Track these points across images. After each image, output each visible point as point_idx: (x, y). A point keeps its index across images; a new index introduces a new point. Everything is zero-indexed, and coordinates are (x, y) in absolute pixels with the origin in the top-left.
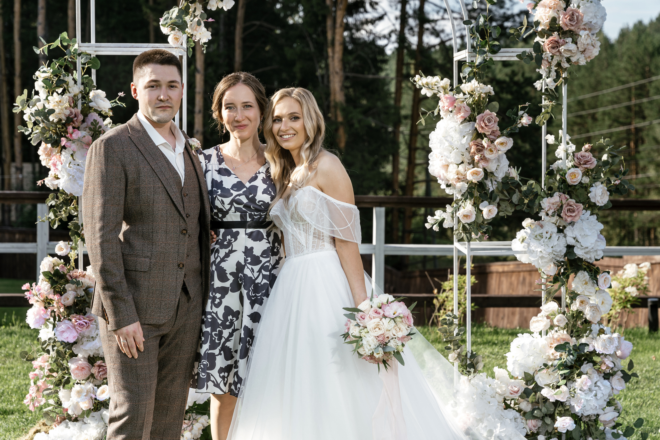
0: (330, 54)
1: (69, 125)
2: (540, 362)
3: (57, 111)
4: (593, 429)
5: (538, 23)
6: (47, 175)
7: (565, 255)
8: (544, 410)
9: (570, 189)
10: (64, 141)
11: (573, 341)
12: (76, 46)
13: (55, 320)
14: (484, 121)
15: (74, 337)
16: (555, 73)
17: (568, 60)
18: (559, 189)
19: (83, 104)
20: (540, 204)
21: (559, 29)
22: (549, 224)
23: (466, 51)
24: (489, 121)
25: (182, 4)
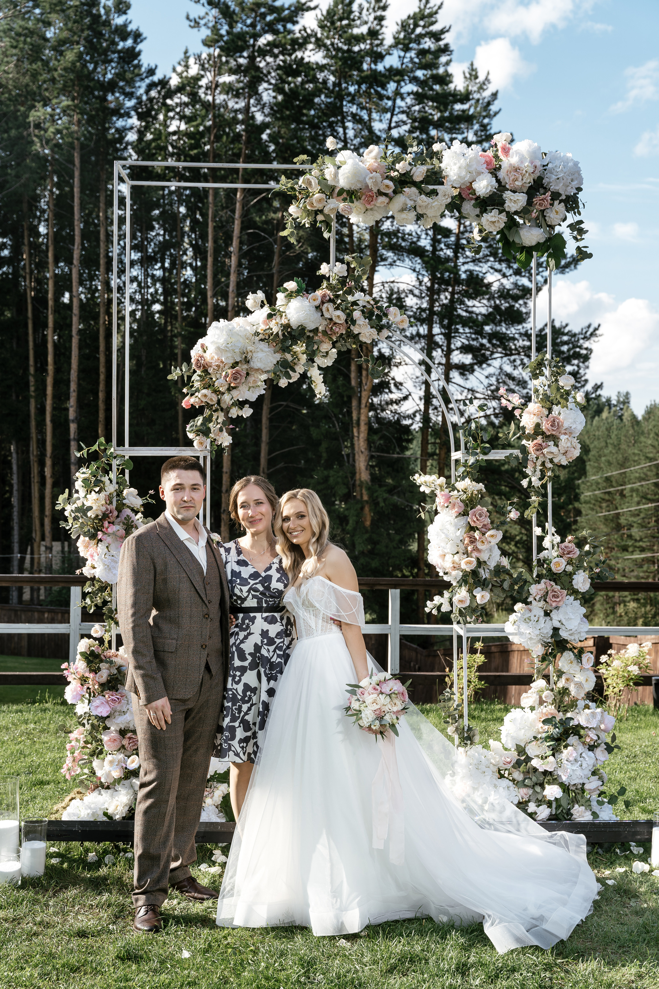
0: (356, 434)
1: (105, 520)
2: (530, 735)
3: (94, 508)
4: (579, 797)
5: (524, 428)
6: (84, 565)
7: (552, 637)
8: (534, 779)
9: (555, 576)
10: (100, 535)
11: (560, 716)
12: (112, 450)
13: (90, 696)
14: (476, 515)
15: (107, 712)
16: (540, 473)
17: (551, 461)
18: (546, 577)
19: (117, 501)
20: (529, 590)
21: (543, 433)
22: (537, 608)
23: (461, 452)
24: (481, 515)
25: (206, 413)
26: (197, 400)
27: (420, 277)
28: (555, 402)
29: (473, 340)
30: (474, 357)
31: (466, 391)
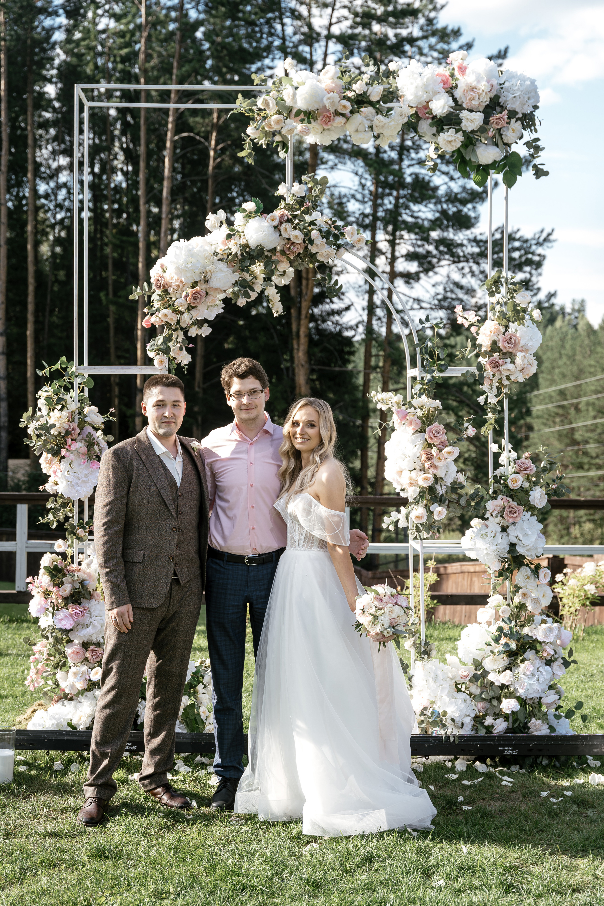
0: (295, 346)
1: (68, 437)
3: (57, 425)
4: (536, 711)
5: (480, 346)
6: (47, 481)
7: (509, 552)
8: (491, 693)
9: (512, 493)
10: (63, 452)
12: (73, 369)
13: (54, 609)
14: (433, 432)
15: (71, 625)
16: (497, 390)
17: (508, 378)
18: (503, 493)
19: (79, 419)
20: (485, 506)
21: (499, 350)
22: (494, 523)
23: (417, 369)
24: (438, 432)
25: (166, 332)
26: (157, 319)
27: (363, 181)
28: (512, 319)
29: (419, 246)
30: (421, 264)
31: (411, 300)
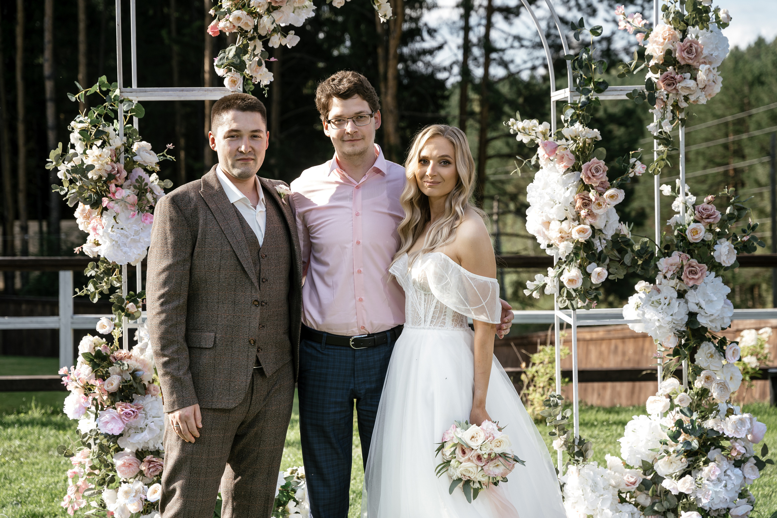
0: (383, 89)
1: (111, 182)
3: (97, 166)
5: (650, 57)
6: (85, 241)
7: (687, 324)
8: (666, 505)
9: (691, 247)
10: (105, 202)
12: (117, 92)
13: (97, 408)
14: (590, 170)
15: (120, 429)
16: (672, 114)
17: (686, 99)
18: (678, 248)
19: (126, 158)
20: (656, 266)
21: (675, 63)
22: (667, 287)
23: (568, 90)
24: (597, 170)
25: (240, 41)
26: (228, 25)
28: (691, 22)
31: (511, 38)
